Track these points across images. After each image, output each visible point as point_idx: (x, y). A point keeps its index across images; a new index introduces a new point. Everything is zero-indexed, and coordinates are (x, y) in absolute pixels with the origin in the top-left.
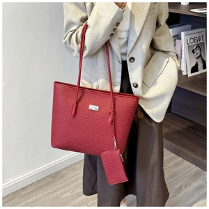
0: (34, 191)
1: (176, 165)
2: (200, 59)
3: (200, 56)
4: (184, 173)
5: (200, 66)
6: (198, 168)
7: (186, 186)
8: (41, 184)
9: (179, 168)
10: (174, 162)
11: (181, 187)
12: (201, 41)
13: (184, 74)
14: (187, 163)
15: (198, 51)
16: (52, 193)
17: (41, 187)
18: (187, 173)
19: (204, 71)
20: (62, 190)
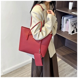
0: (14, 73)
1: (65, 66)
2: (75, 28)
3: (75, 27)
4: (67, 69)
5: (75, 31)
6: (73, 68)
7: (68, 74)
8: (17, 71)
9: (66, 67)
10: (64, 65)
11: (66, 74)
12: (76, 22)
13: (69, 33)
14: (69, 65)
15: (75, 26)
16: (20, 74)
17: (17, 72)
18: (69, 69)
19: (76, 33)
20: (24, 74)
